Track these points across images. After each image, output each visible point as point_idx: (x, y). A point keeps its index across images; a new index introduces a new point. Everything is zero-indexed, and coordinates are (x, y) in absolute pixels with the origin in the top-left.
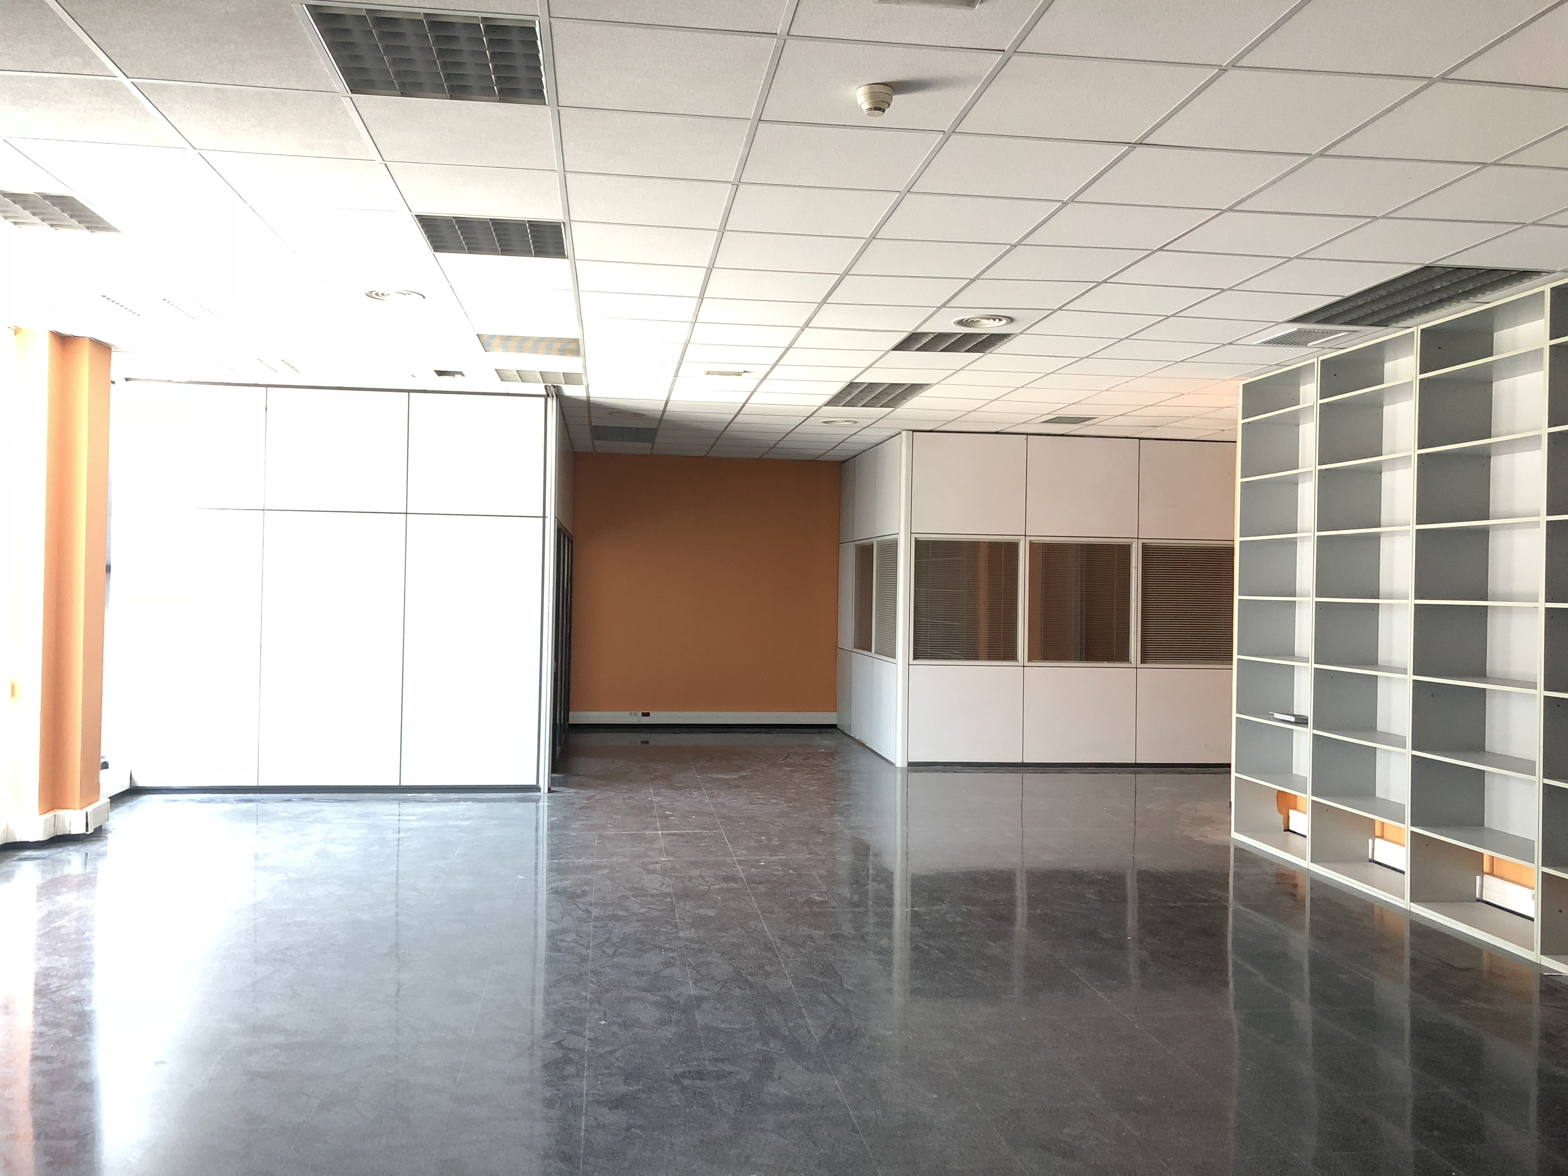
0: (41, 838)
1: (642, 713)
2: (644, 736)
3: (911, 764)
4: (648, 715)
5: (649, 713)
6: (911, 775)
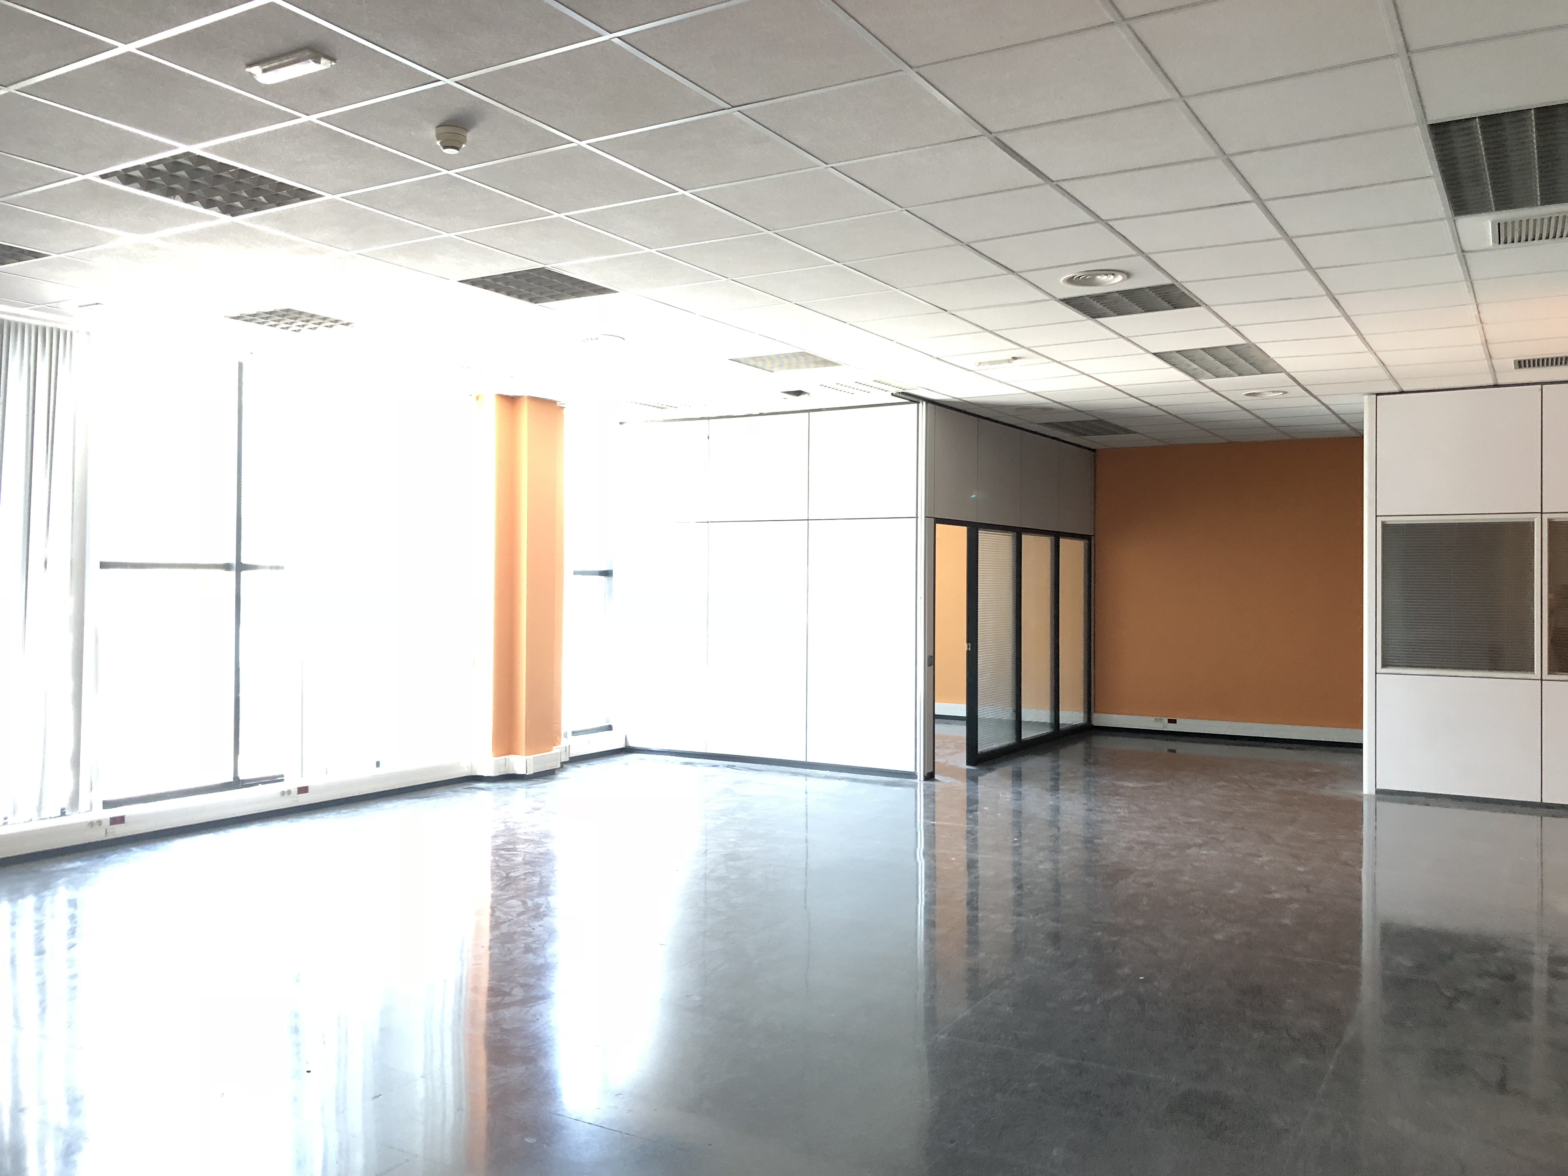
0: (492, 774)
1: (1169, 720)
2: (1172, 745)
3: (1378, 792)
4: (1174, 721)
5: (1176, 720)
6: (1379, 804)
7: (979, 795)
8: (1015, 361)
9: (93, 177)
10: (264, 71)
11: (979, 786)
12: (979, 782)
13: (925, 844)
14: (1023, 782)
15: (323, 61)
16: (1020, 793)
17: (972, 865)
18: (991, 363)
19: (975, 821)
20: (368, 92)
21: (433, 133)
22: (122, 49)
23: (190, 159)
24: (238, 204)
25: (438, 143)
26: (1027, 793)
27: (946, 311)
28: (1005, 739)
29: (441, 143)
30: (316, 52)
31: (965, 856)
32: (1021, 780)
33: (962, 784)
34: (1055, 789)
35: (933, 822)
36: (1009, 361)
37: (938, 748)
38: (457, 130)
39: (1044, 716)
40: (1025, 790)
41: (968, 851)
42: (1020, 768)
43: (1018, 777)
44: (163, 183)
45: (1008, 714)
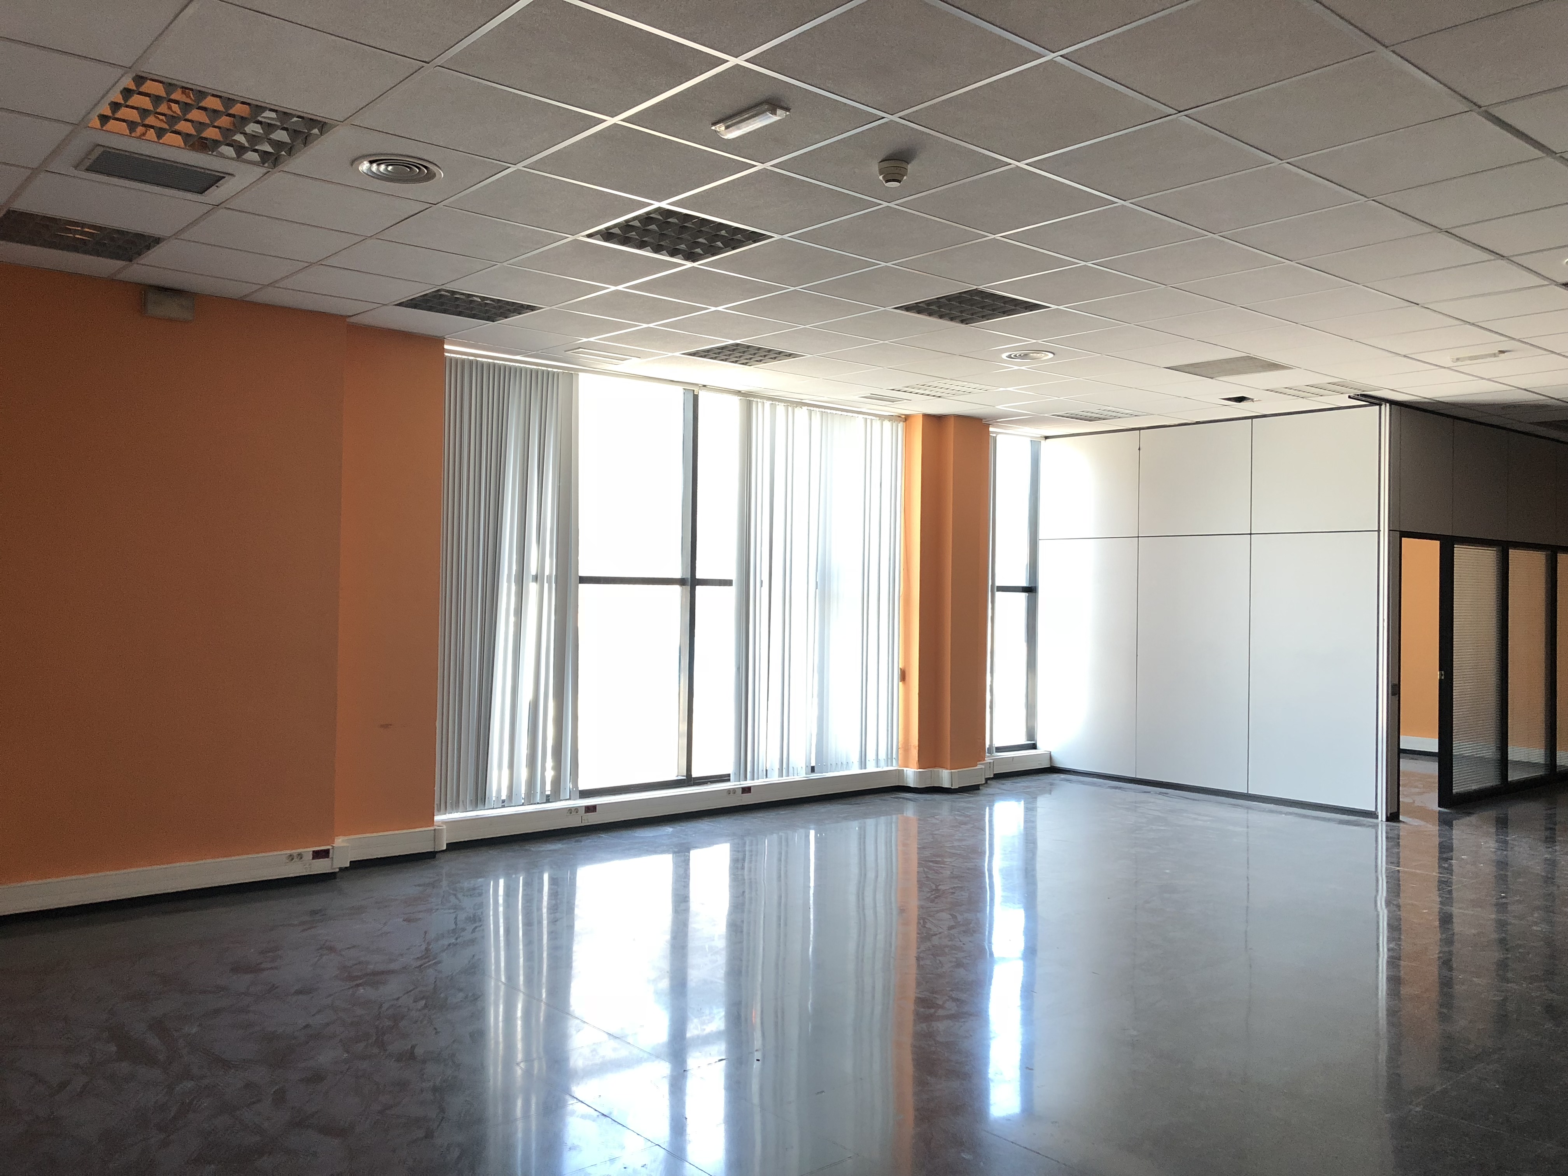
7: (1454, 841)
8: (1502, 355)
9: (581, 237)
10: (727, 128)
11: (1454, 831)
12: (1455, 827)
13: (1387, 891)
14: (1510, 831)
15: (779, 112)
16: (1506, 842)
17: (1446, 920)
18: (1471, 358)
19: (1450, 870)
20: (817, 136)
21: (875, 168)
22: (610, 121)
23: (661, 214)
24: (699, 250)
25: (881, 177)
26: (1516, 843)
27: (1418, 304)
28: (1487, 779)
29: (883, 177)
30: (773, 104)
31: (1438, 910)
32: (1507, 828)
33: (1433, 828)
34: (1550, 840)
35: (1398, 868)
36: (1495, 355)
37: (1404, 786)
38: (897, 164)
39: (1536, 754)
40: (1514, 840)
41: (1441, 903)
42: (1506, 815)
43: (1502, 824)
44: (637, 237)
45: (1489, 751)
